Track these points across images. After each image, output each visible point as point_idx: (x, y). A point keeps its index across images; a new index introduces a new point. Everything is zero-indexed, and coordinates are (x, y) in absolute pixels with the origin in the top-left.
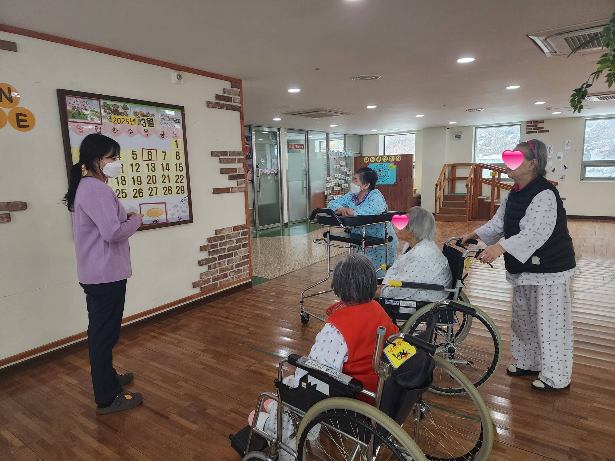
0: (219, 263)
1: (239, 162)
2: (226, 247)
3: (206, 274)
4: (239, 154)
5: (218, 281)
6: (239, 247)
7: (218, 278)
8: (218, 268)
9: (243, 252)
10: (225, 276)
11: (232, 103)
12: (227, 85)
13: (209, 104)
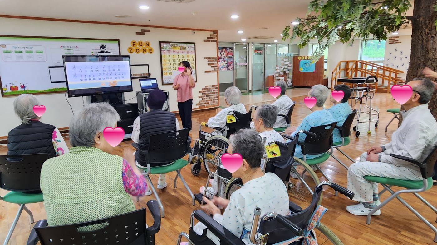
0: (206, 98)
1: (215, 61)
2: (209, 92)
3: (201, 101)
4: (215, 58)
5: (205, 105)
6: (214, 93)
7: (205, 104)
8: (206, 100)
9: (216, 95)
10: (208, 103)
11: (214, 40)
12: (212, 33)
13: (204, 41)
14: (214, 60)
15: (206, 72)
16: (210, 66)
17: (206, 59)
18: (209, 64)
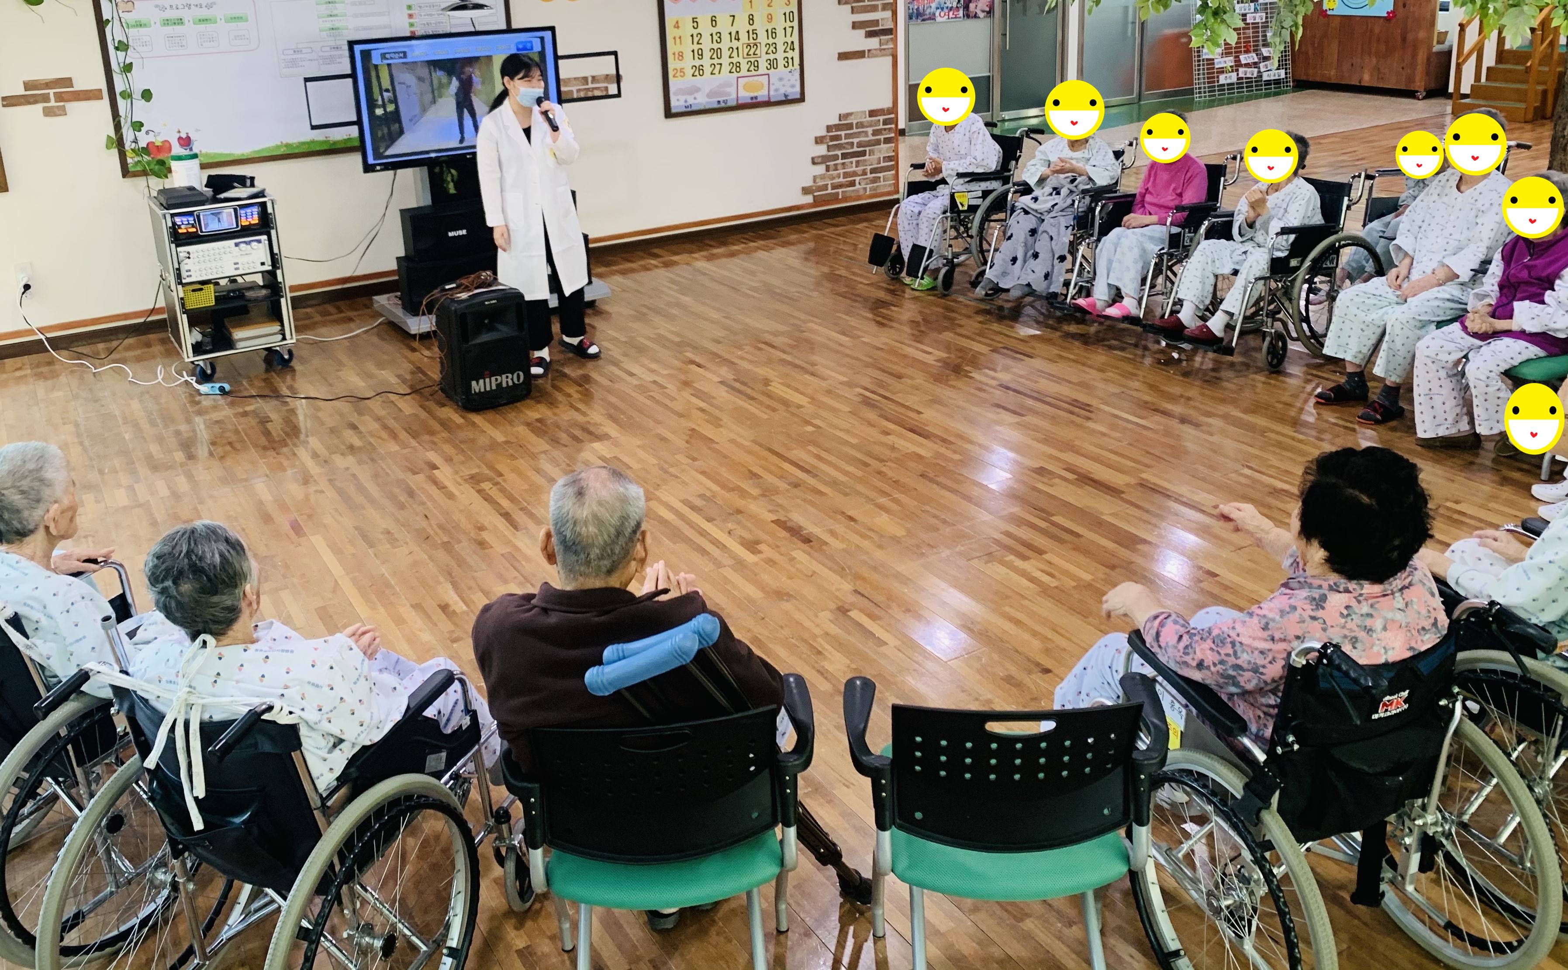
0: (843, 164)
5: (840, 190)
6: (878, 142)
7: (841, 186)
9: (884, 150)
10: (852, 184)
15: (844, 56)
16: (862, 32)
18: (856, 26)
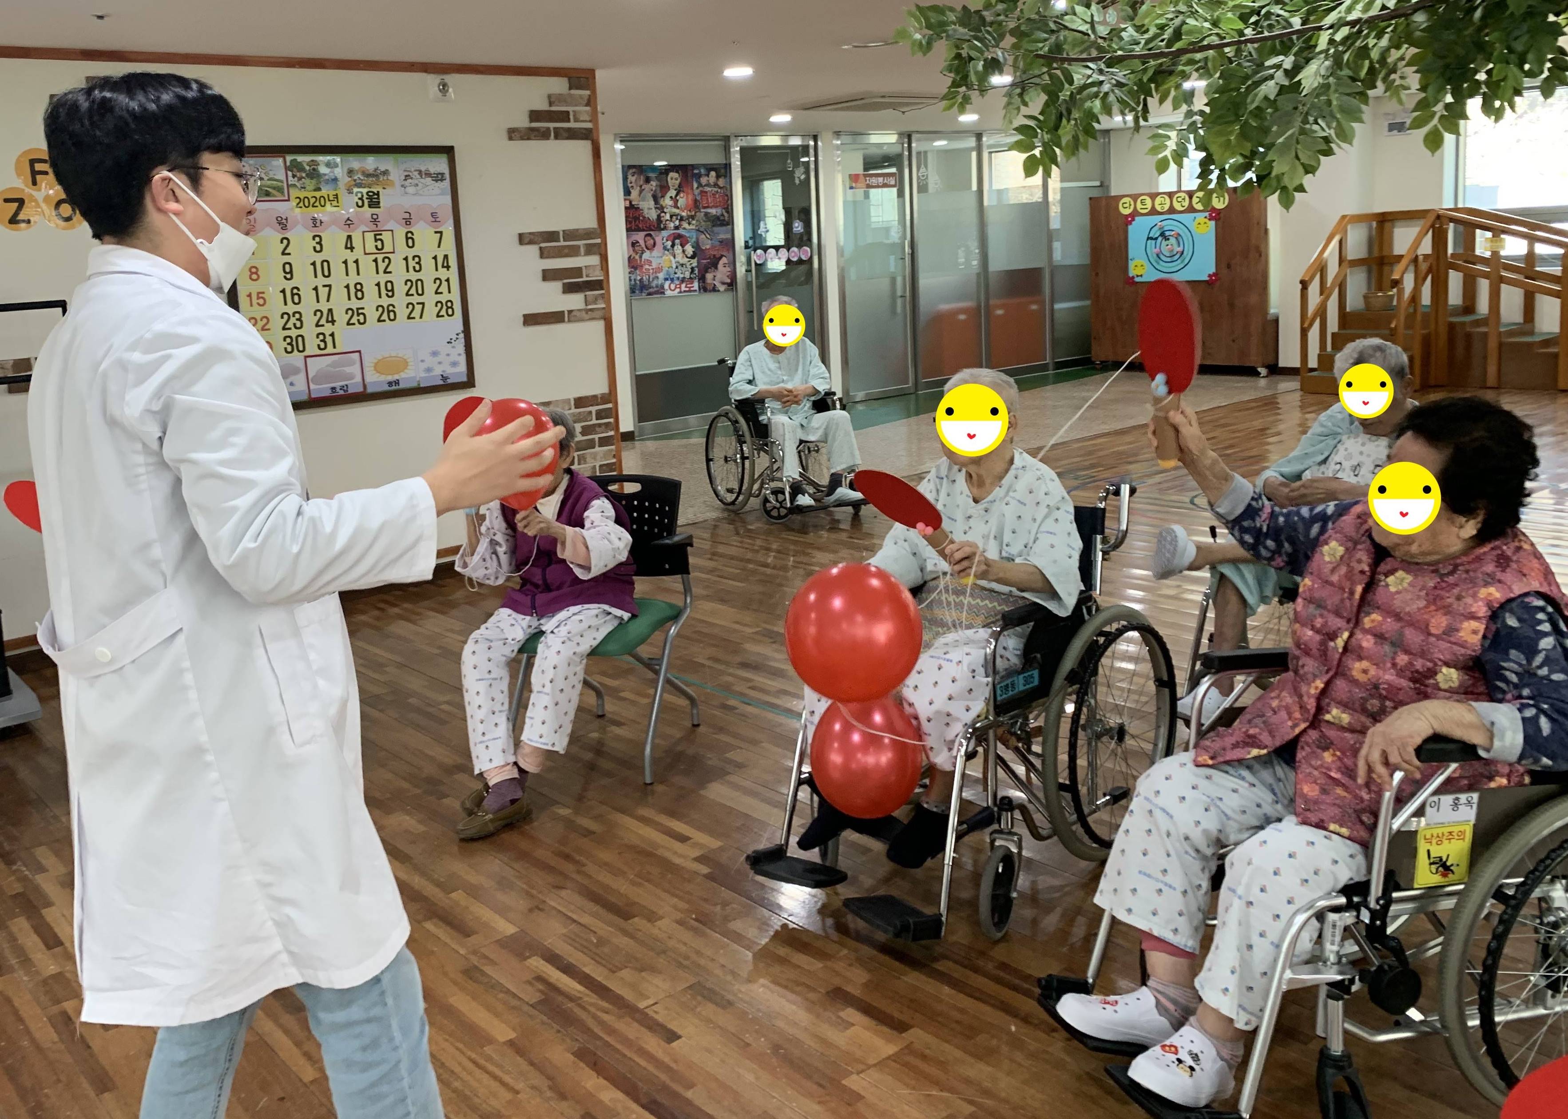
4: (587, 234)
9: (600, 455)
11: (572, 125)
12: (559, 85)
13: (513, 134)
14: (582, 250)
15: (531, 320)
16: (557, 286)
17: (531, 242)
18: (548, 275)
